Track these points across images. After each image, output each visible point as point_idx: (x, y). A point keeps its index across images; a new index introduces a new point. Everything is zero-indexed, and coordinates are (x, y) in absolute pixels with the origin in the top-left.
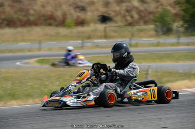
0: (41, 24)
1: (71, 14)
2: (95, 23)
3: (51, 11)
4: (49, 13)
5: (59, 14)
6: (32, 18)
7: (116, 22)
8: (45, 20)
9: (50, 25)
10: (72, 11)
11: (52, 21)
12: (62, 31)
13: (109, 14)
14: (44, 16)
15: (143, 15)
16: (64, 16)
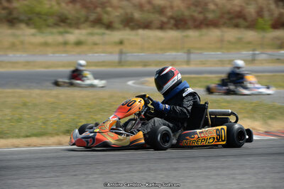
0: (224, 24)
1: (269, 10)
3: (241, 6)
4: (238, 9)
5: (251, 10)
6: (210, 16)
8: (230, 19)
9: (237, 26)
10: (273, 6)
11: (241, 21)
12: (250, 35)
14: (229, 13)
16: (260, 13)
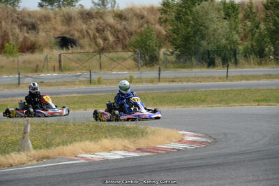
1: (14, 34)
2: (51, 48)
7: (82, 47)
13: (72, 35)
15: (121, 37)
16: (5, 37)
